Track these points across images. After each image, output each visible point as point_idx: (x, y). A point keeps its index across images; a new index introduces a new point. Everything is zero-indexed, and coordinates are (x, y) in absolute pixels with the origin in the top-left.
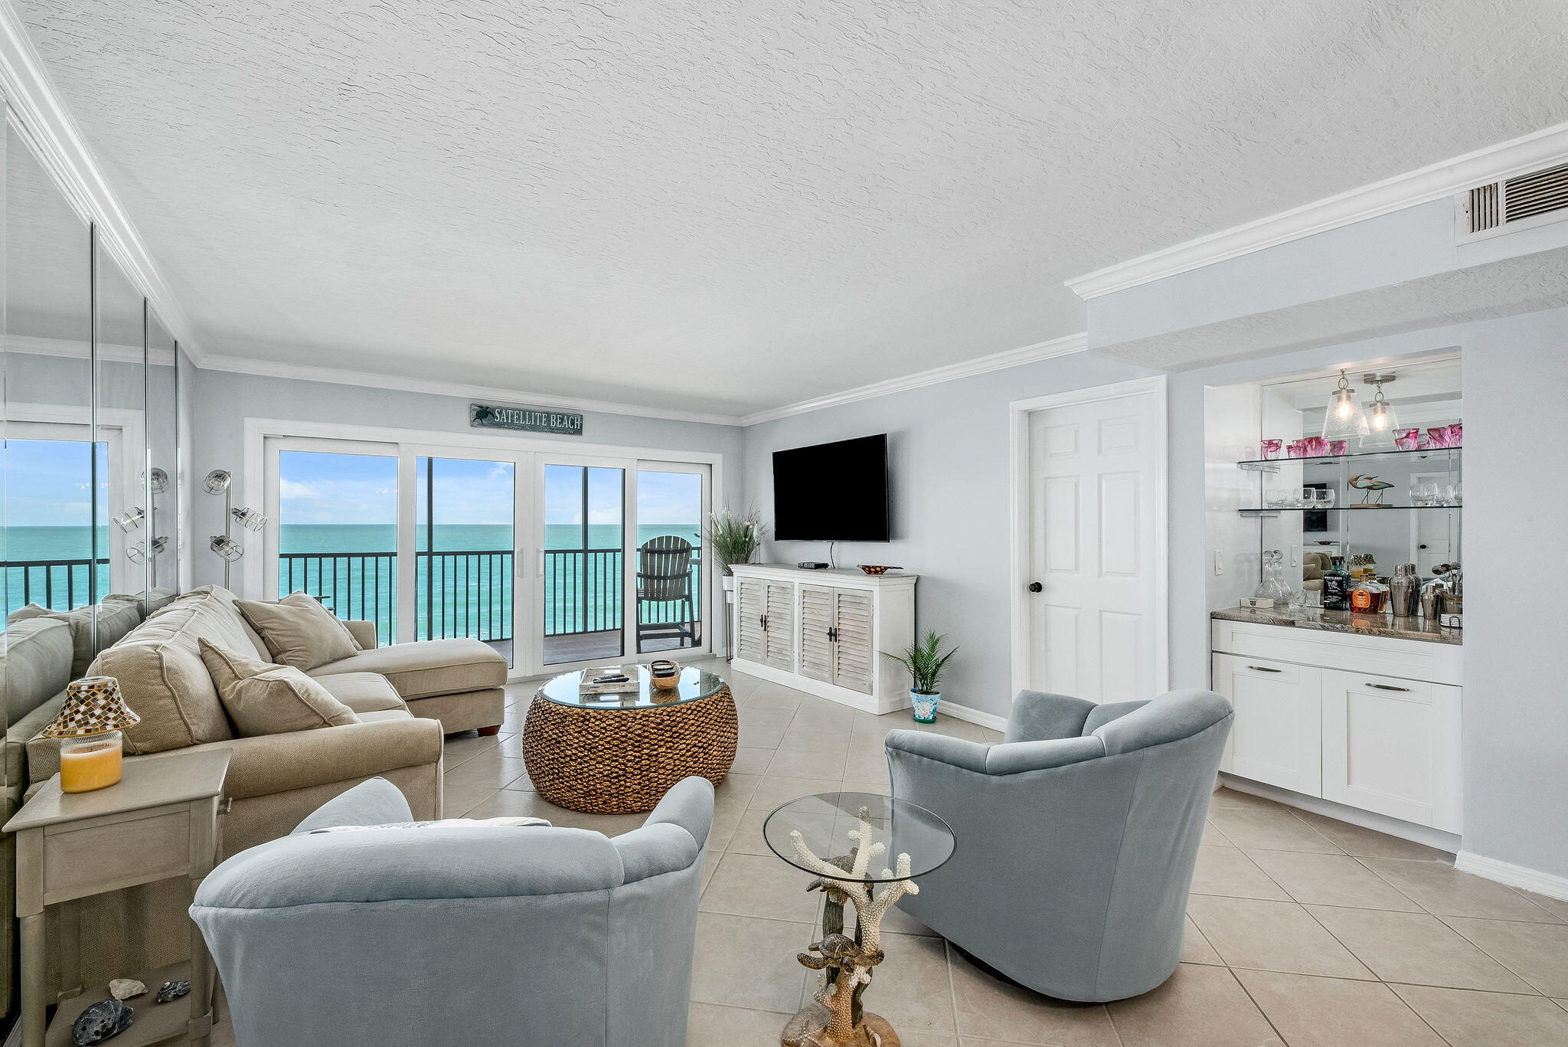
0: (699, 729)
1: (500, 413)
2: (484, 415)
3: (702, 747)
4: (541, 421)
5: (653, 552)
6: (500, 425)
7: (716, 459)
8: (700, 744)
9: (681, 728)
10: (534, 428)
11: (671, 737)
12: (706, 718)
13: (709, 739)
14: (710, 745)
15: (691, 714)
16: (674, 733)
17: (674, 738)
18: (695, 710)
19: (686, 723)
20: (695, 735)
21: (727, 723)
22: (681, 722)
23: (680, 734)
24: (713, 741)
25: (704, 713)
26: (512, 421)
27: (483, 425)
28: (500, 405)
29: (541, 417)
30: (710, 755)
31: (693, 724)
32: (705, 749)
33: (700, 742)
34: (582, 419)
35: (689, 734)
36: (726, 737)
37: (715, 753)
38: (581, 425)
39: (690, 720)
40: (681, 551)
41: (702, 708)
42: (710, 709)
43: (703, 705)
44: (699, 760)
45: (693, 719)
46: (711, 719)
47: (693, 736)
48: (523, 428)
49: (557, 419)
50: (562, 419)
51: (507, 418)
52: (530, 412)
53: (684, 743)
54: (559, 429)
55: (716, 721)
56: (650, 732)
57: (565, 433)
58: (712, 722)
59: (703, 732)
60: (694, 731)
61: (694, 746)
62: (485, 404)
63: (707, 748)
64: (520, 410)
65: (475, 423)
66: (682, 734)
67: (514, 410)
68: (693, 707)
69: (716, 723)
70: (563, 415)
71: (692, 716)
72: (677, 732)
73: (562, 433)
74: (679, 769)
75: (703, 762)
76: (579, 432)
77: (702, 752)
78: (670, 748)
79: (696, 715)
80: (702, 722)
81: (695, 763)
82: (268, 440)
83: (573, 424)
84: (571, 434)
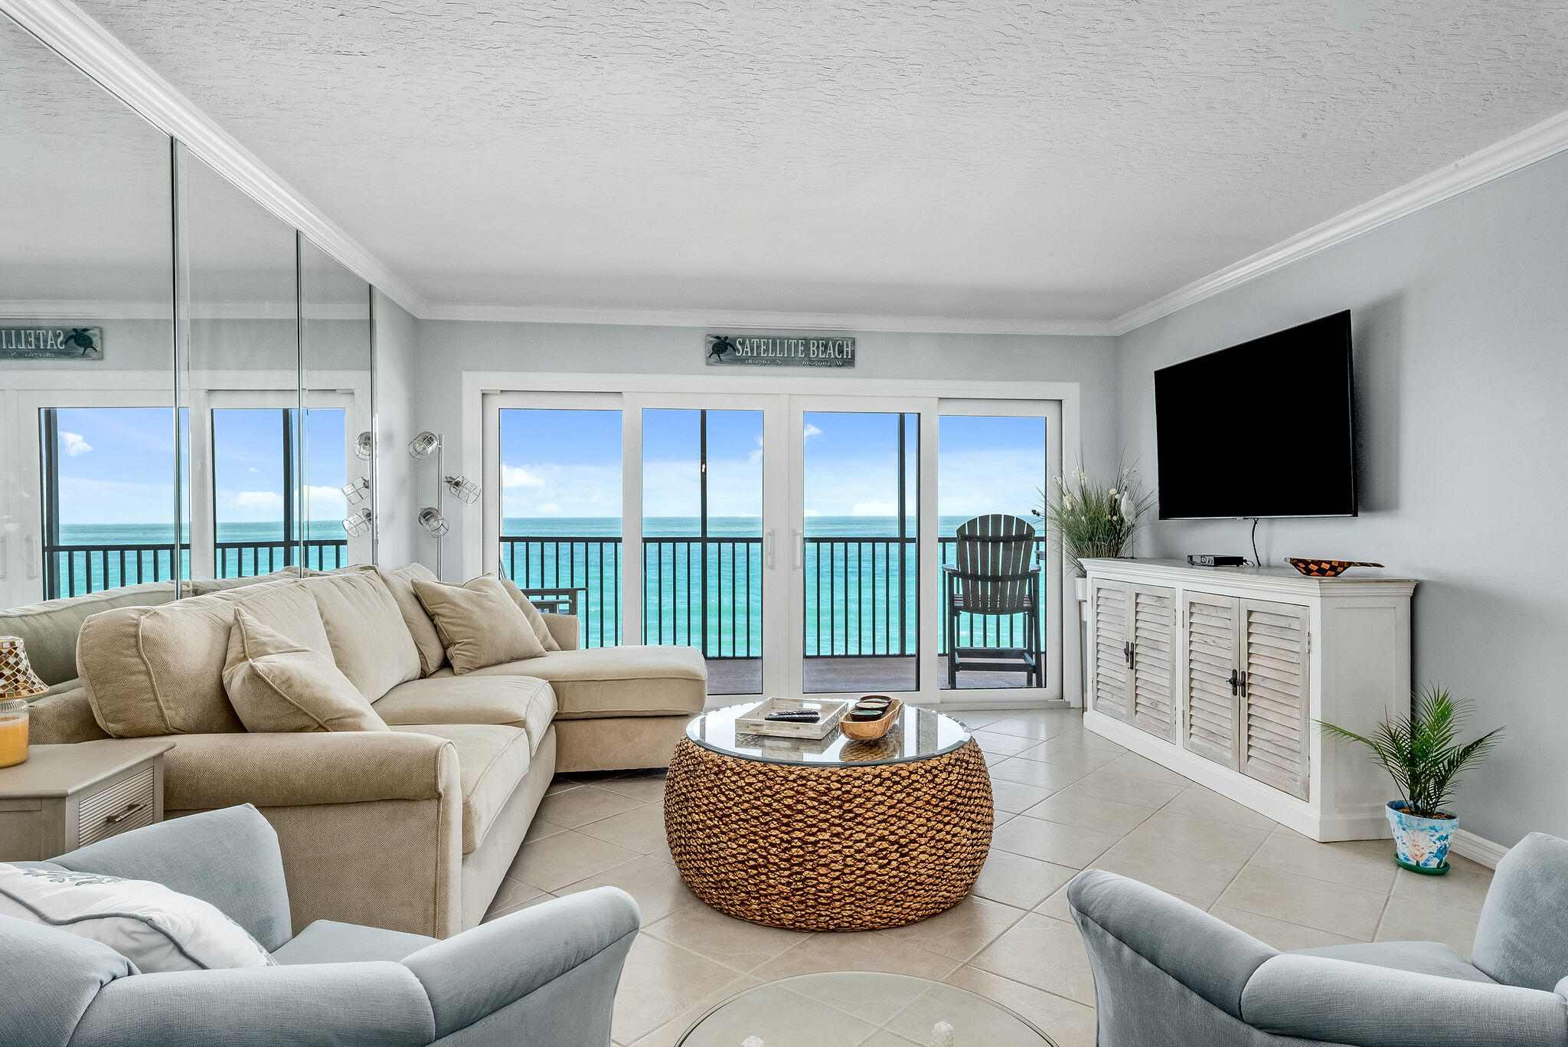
0: (892, 812)
1: (742, 344)
2: (722, 348)
3: (896, 842)
4: (796, 351)
5: (972, 538)
6: (742, 361)
7: (1071, 392)
8: (892, 838)
9: (860, 805)
10: (786, 362)
11: (840, 817)
12: (909, 795)
13: (912, 832)
14: (914, 841)
15: (880, 784)
16: (845, 812)
17: (845, 820)
18: (888, 779)
19: (869, 799)
20: (884, 821)
21: (952, 810)
22: (860, 796)
23: (857, 815)
24: (920, 836)
25: (906, 787)
26: (759, 354)
27: (721, 362)
28: (745, 333)
29: (796, 346)
30: (912, 859)
31: (881, 803)
32: (901, 846)
33: (892, 833)
34: (854, 343)
35: (874, 818)
36: (948, 833)
37: (923, 857)
38: (853, 352)
39: (876, 794)
40: (1020, 538)
41: (903, 778)
42: (918, 781)
43: (905, 773)
44: (889, 863)
45: (883, 794)
46: (918, 799)
47: (880, 822)
48: (773, 362)
49: (818, 347)
50: (826, 346)
51: (752, 350)
52: (782, 339)
53: (864, 832)
54: (821, 360)
55: (928, 803)
56: (806, 804)
57: (830, 366)
58: (919, 804)
59: (901, 819)
60: (883, 814)
61: (882, 838)
62: (722, 333)
63: (906, 846)
64: (768, 339)
65: (712, 360)
66: (859, 815)
67: (760, 338)
68: (886, 775)
69: (928, 807)
70: (828, 340)
71: (881, 789)
72: (850, 811)
73: (827, 366)
74: (852, 873)
75: (898, 868)
76: (849, 362)
77: (896, 851)
78: (837, 835)
79: (889, 788)
80: (900, 801)
81: (882, 867)
82: (486, 399)
83: (841, 352)
84: (839, 366)
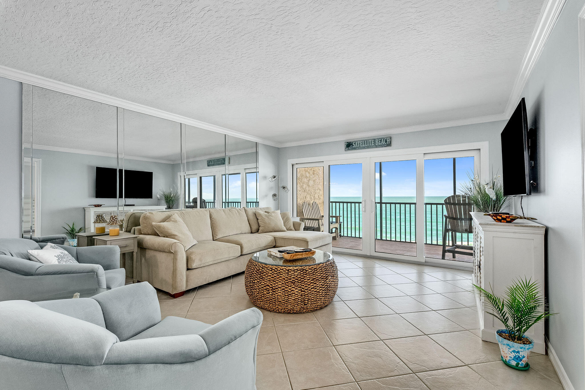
0: (272, 279)
1: (355, 144)
2: (349, 145)
3: (272, 287)
4: (371, 144)
5: (449, 204)
6: (355, 149)
7: (483, 146)
8: (271, 286)
9: (264, 275)
10: (368, 147)
11: (260, 277)
12: (278, 275)
13: (277, 286)
14: (277, 289)
15: (271, 270)
16: (261, 276)
17: (260, 278)
18: (274, 270)
19: (267, 274)
20: (269, 281)
21: (292, 283)
22: (265, 273)
23: (263, 278)
24: (279, 288)
25: (278, 273)
26: (360, 146)
27: (349, 150)
28: (355, 140)
29: (371, 142)
30: (277, 293)
31: (270, 276)
32: (273, 289)
33: (271, 285)
34: (390, 139)
35: (267, 279)
36: (290, 289)
37: (279, 294)
38: (390, 141)
39: (269, 273)
40: (469, 204)
41: (278, 270)
42: (282, 272)
43: (279, 269)
44: (269, 293)
45: (271, 273)
46: (281, 277)
47: (268, 281)
48: (364, 148)
49: (378, 141)
50: (381, 141)
51: (358, 145)
52: (367, 140)
53: (264, 282)
54: (379, 145)
55: (284, 279)
57: (383, 147)
58: (280, 278)
59: (274, 281)
60: (270, 279)
61: (268, 285)
62: (349, 141)
63: (275, 289)
64: (362, 141)
65: (346, 150)
66: (264, 278)
67: (360, 141)
68: (274, 268)
69: (283, 280)
70: (381, 139)
71: (271, 272)
72: (262, 276)
73: (381, 147)
74: (261, 293)
75: (272, 295)
76: (389, 145)
77: (271, 290)
78: (258, 282)
79: (273, 272)
80: (275, 276)
81: (267, 293)
82: (293, 166)
83: (386, 142)
84: (386, 146)
